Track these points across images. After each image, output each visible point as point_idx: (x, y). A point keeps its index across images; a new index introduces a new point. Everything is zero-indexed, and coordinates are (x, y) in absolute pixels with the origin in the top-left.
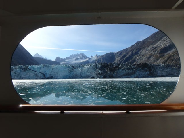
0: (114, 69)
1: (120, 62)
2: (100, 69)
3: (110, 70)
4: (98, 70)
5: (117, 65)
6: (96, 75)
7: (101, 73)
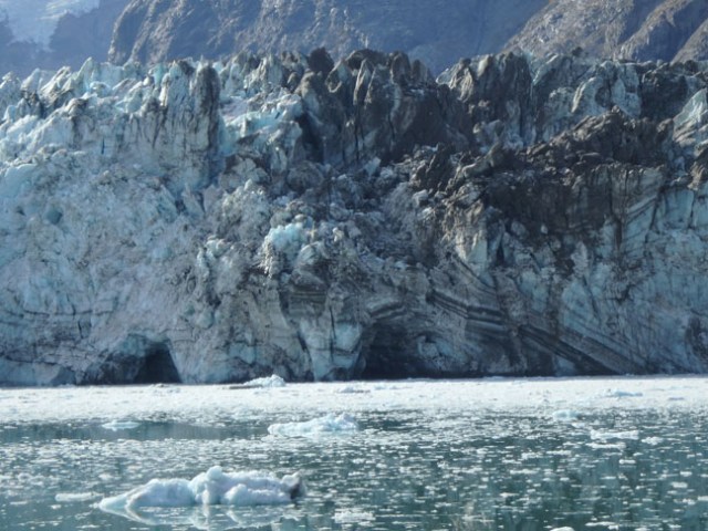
0: (572, 180)
1: (643, 33)
2: (298, 189)
3: (485, 199)
4: (242, 196)
5: (626, 103)
6: (214, 302)
7: (322, 267)
